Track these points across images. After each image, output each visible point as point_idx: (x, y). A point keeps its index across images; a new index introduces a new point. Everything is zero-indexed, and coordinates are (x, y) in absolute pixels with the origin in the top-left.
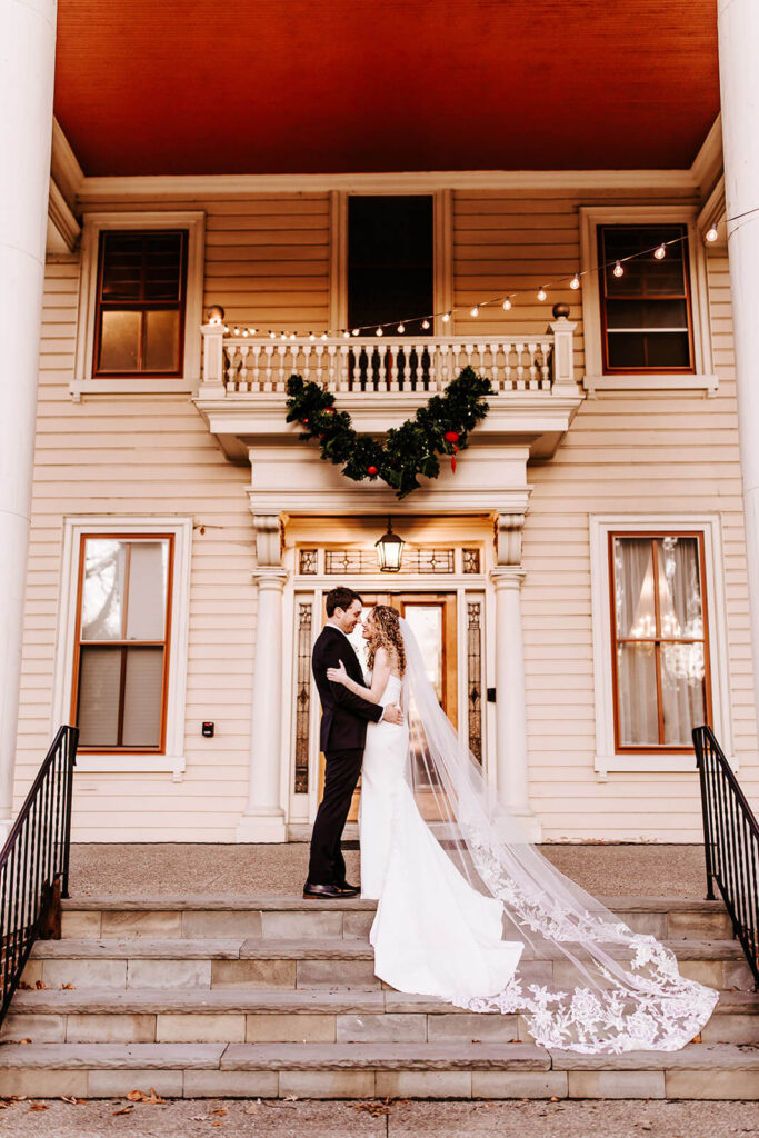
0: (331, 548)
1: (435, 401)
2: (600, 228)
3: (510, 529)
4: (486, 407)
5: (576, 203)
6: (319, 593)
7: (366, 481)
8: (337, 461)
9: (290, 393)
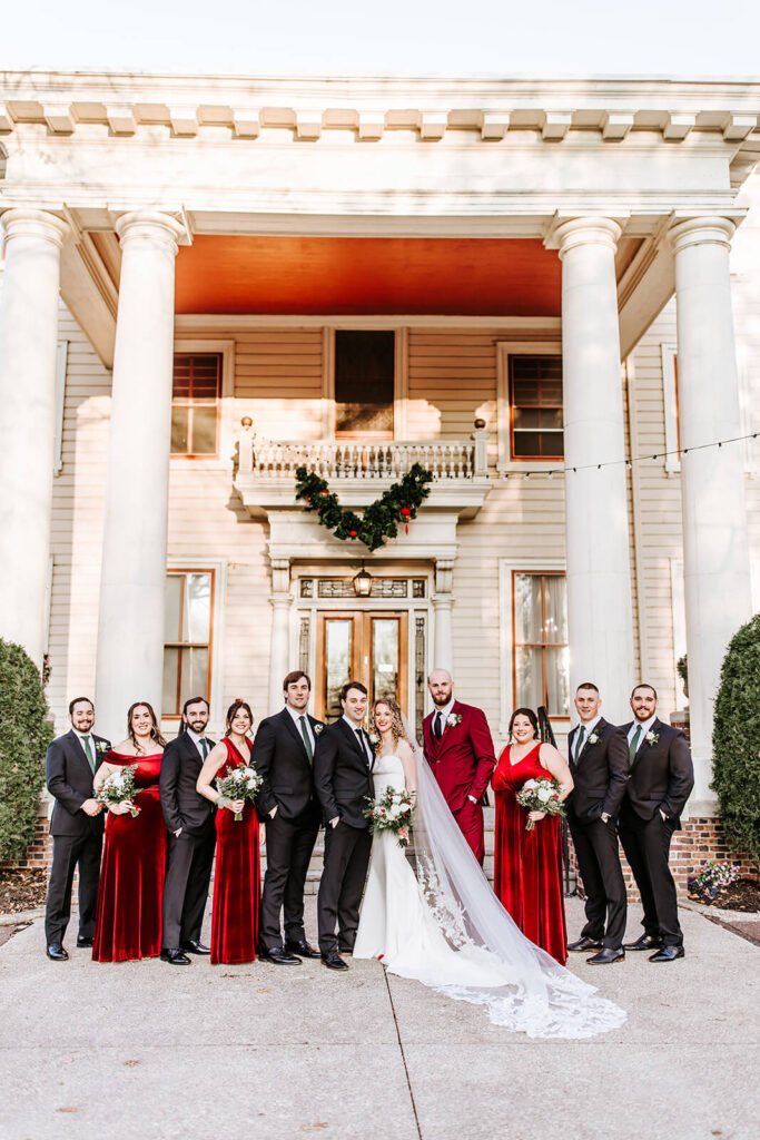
0: (323, 579)
1: (395, 487)
2: (510, 356)
3: (445, 570)
4: (428, 491)
5: (495, 338)
6: (314, 611)
7: (349, 540)
8: (329, 526)
9: (299, 478)
